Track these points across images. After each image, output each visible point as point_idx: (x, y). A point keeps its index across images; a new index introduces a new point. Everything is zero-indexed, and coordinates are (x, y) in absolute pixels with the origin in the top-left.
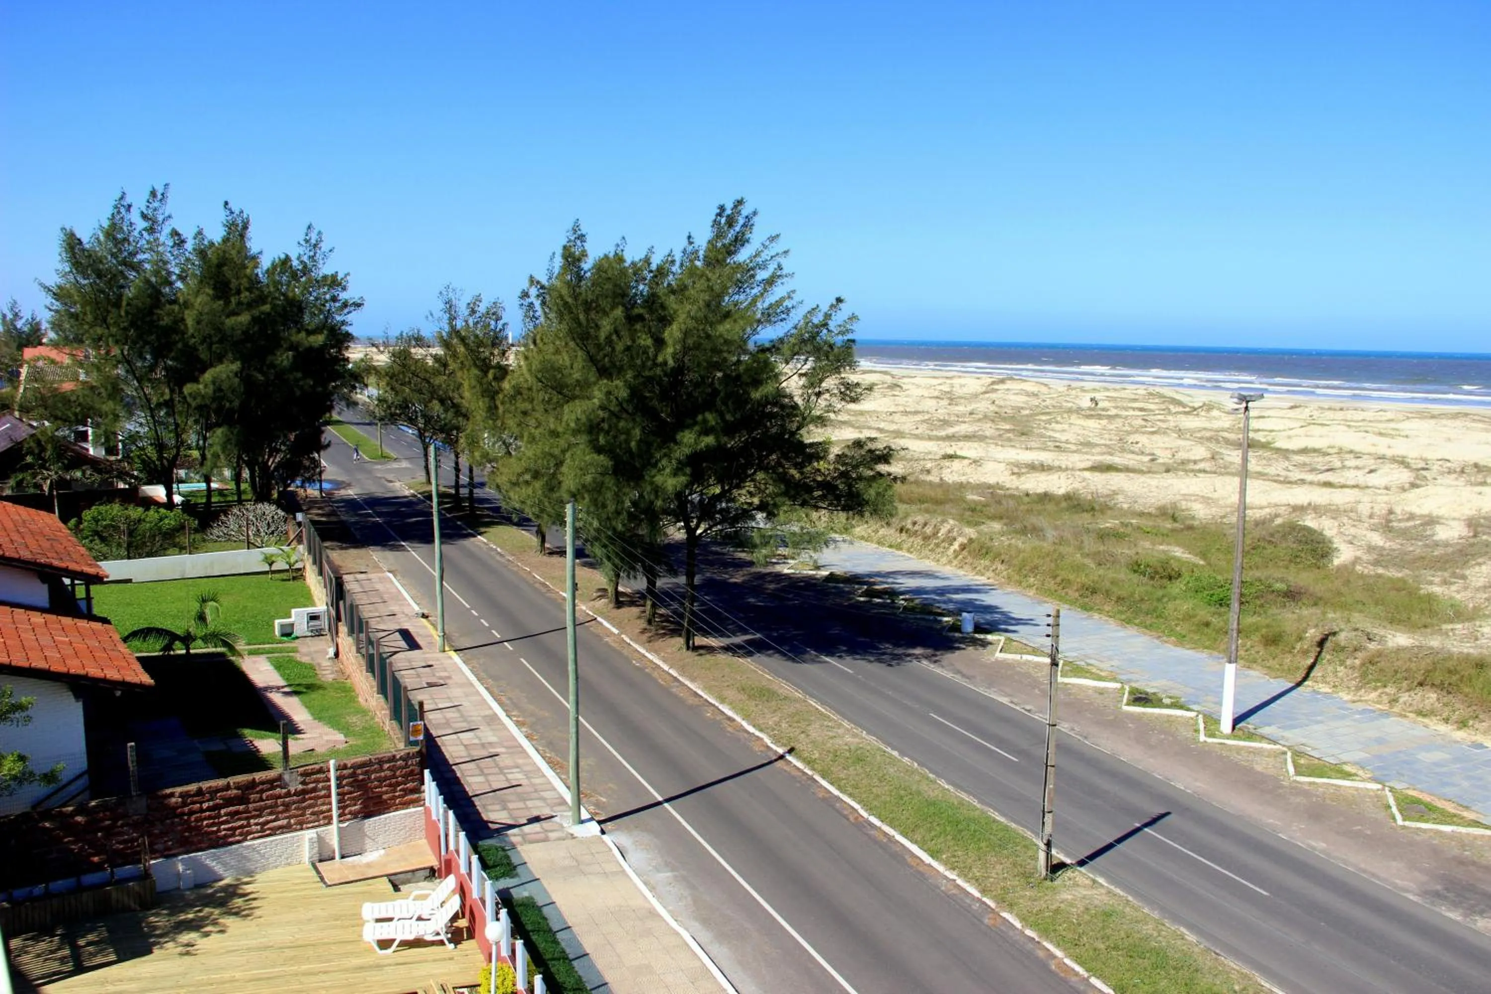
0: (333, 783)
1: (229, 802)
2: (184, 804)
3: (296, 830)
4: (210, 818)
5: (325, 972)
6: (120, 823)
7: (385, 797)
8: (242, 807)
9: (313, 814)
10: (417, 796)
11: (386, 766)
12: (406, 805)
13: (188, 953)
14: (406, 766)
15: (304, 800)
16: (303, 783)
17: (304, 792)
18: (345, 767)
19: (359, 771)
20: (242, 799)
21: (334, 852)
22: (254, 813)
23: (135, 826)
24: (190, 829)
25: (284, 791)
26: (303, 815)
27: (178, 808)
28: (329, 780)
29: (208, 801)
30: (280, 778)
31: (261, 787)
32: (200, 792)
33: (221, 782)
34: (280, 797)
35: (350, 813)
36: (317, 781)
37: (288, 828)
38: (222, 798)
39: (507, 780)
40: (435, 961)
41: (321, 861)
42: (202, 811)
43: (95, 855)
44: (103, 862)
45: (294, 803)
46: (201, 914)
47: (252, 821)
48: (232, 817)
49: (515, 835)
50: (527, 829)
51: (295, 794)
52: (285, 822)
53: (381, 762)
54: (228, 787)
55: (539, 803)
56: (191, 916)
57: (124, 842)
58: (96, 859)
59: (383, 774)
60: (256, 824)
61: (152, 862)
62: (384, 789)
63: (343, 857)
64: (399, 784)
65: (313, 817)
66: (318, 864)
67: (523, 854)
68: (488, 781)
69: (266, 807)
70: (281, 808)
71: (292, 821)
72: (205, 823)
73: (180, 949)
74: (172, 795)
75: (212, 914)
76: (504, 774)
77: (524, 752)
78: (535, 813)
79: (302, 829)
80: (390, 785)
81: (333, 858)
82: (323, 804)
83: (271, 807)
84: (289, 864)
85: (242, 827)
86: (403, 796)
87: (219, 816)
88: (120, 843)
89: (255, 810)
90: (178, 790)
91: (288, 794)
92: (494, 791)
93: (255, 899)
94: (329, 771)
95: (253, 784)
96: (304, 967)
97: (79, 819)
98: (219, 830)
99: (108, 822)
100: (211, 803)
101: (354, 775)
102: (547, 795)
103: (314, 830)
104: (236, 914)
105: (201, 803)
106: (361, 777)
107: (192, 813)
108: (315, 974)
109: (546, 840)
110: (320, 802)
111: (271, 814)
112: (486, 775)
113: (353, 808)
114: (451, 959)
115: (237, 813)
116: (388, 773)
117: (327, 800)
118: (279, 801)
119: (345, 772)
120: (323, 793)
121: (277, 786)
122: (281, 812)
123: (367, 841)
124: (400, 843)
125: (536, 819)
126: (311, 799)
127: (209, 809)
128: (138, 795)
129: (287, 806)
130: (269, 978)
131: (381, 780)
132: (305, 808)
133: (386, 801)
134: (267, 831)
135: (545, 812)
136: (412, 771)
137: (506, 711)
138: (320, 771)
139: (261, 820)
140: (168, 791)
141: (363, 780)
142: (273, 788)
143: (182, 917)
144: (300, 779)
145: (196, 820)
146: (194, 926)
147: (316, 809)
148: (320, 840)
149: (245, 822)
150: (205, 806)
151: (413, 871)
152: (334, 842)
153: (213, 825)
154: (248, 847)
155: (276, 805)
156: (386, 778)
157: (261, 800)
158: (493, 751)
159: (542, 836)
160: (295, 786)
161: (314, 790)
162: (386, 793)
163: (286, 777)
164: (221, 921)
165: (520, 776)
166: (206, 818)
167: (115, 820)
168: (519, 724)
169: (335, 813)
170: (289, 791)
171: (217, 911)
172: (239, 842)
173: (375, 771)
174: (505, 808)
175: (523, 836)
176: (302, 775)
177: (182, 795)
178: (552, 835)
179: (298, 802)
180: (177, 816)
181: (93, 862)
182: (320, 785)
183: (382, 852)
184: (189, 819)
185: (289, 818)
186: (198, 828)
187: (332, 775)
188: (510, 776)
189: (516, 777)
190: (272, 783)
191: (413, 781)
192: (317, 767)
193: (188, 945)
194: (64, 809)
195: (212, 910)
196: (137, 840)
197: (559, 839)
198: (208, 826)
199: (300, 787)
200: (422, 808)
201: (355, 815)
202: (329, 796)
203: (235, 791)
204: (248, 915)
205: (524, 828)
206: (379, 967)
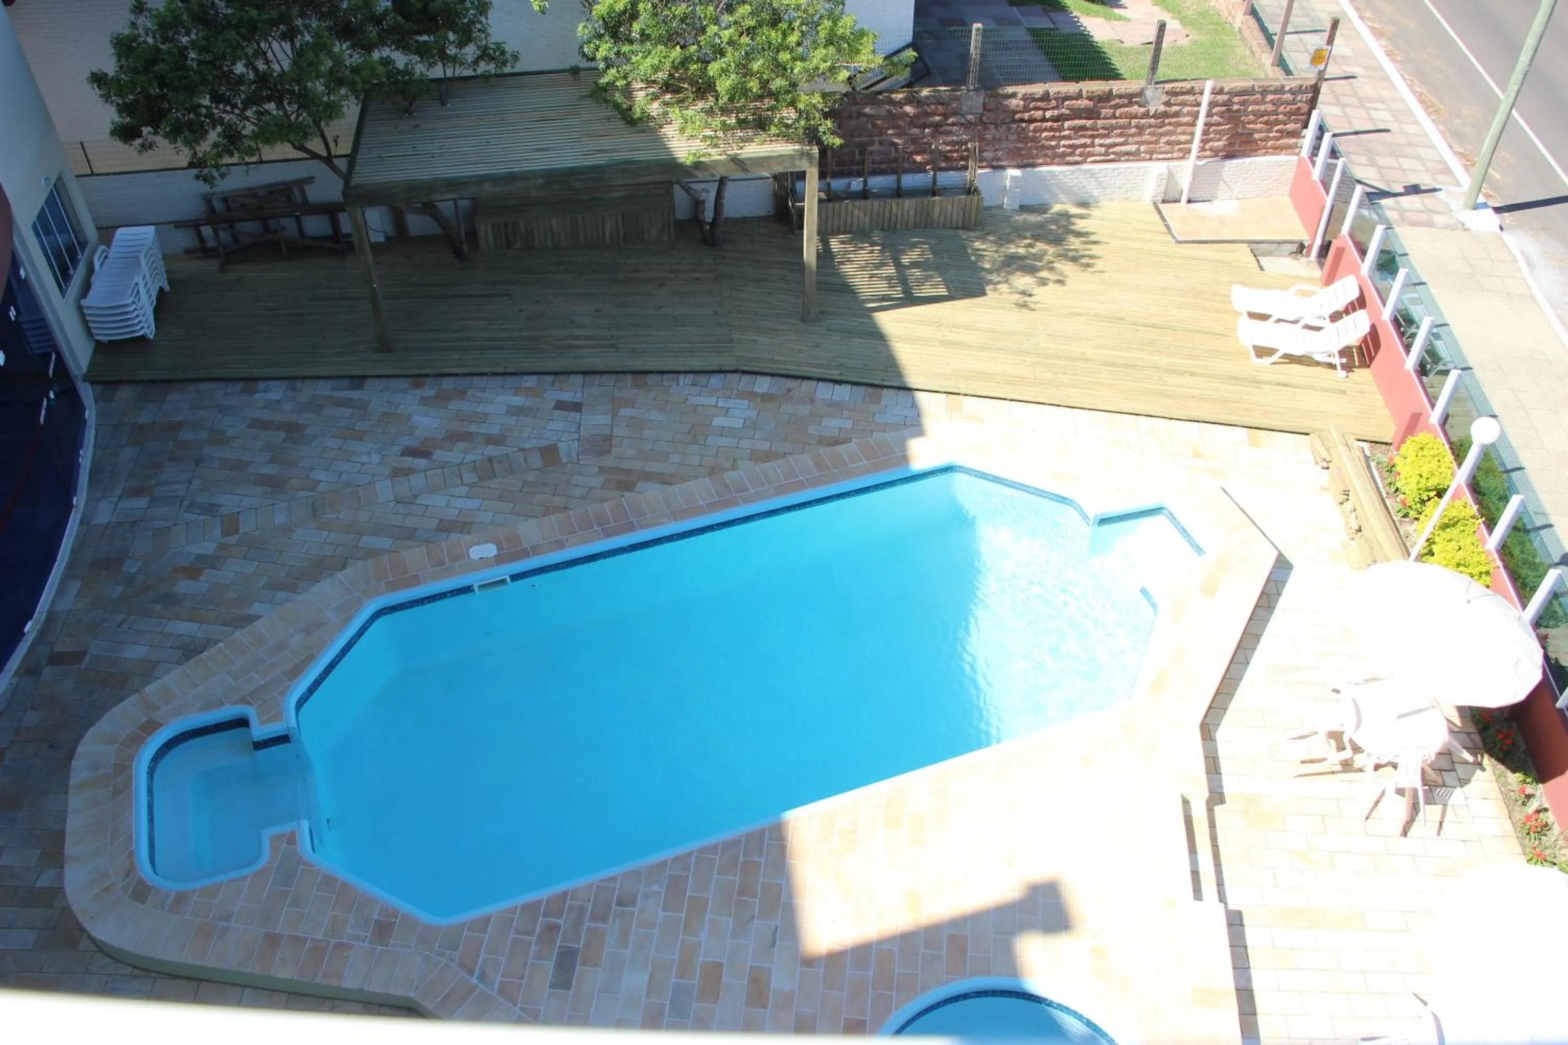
0: (1203, 109)
1: (1076, 114)
2: (1026, 109)
3: (1144, 160)
4: (1051, 129)
5: (1193, 374)
6: (951, 120)
7: (1256, 136)
8: (1089, 123)
9: (1168, 143)
10: (1293, 141)
11: (1270, 97)
12: (1278, 149)
13: (1025, 305)
14: (1293, 102)
15: (1162, 125)
16: (1168, 104)
17: (1165, 115)
18: (1221, 92)
19: (1236, 99)
20: (1092, 114)
21: (1181, 193)
22: (1101, 131)
23: (968, 125)
24: (1026, 139)
25: (1143, 110)
26: (1156, 142)
27: (1017, 112)
28: (1199, 105)
29: (1053, 108)
30: (1140, 94)
31: (1117, 101)
32: (1046, 97)
33: (1070, 88)
34: (1136, 117)
35: (1211, 149)
36: (1184, 104)
37: (1134, 156)
38: (1071, 109)
39: (1371, 119)
40: (1323, 390)
41: (1164, 201)
42: (1044, 120)
43: (918, 153)
44: (927, 163)
45: (1150, 126)
46: (1033, 251)
47: (1097, 141)
48: (1076, 133)
49: (1390, 209)
50: (1405, 201)
51: (1153, 117)
52: (1133, 148)
53: (1264, 92)
54: (1079, 96)
55: (1416, 165)
56: (1022, 251)
57: (953, 143)
58: (918, 158)
59: (1262, 108)
60: (1101, 145)
61: (980, 171)
62: (1259, 126)
63: (1189, 201)
64: (1278, 122)
65: (1168, 148)
66: (1161, 206)
67: (1402, 240)
68: (1346, 115)
69: (1117, 127)
70: (1133, 130)
71: (1143, 148)
72: (1044, 134)
73: (1017, 297)
74: (1014, 95)
75: (1045, 253)
76: (1367, 109)
77: (1387, 79)
78: (1413, 180)
79: (1151, 159)
80: (1266, 123)
81: (1177, 201)
82: (1183, 133)
83: (1121, 127)
84: (1127, 199)
85: (1084, 146)
86: (1278, 139)
87: (1061, 129)
88: (947, 144)
89: (1104, 128)
90: (1022, 90)
91: (1146, 115)
92: (1356, 133)
93: (1095, 243)
94: (1201, 93)
95: (1108, 97)
96: (1164, 360)
97: (908, 109)
98: (1058, 146)
99: (937, 118)
100: (1056, 112)
101: (1225, 104)
102: (1424, 152)
103: (1165, 164)
104: (1074, 260)
105: (1045, 110)
106: (1236, 107)
107: (1032, 121)
108: (1182, 373)
109: (1430, 224)
110: (1180, 129)
111: (1121, 135)
112: (1344, 106)
113: (1216, 144)
114: (1344, 392)
115: (1083, 128)
116: (1270, 107)
117: (1189, 129)
118: (1134, 122)
119: (1219, 97)
120: (1186, 119)
121: (1136, 103)
122: (1133, 135)
123: (1222, 186)
124: (1257, 196)
125: (1414, 190)
126: (1170, 124)
127: (1054, 119)
128: (976, 90)
129: (1141, 128)
130: (1126, 366)
131: (1259, 115)
132: (1162, 135)
133: (1256, 141)
134: (1112, 156)
135: (1425, 181)
136: (1299, 108)
137: (1357, 9)
138: (1191, 92)
139: (1108, 141)
140: (1010, 90)
141: (1238, 111)
142: (1131, 104)
143: (1012, 249)
144: (1165, 98)
145: (1035, 131)
146: (1027, 266)
147: (1173, 138)
148: (1171, 177)
149: (1088, 141)
150: (1048, 114)
151: (1279, 243)
152: (1184, 181)
153: (1052, 138)
154: (1086, 171)
155: (1129, 126)
156: (1266, 113)
157: (1114, 117)
158: (1349, 70)
159: (1424, 217)
160: (1156, 106)
161: (1177, 114)
162: (1260, 131)
163: (1149, 93)
164: (1056, 265)
165: (1387, 116)
166: (1045, 130)
167: (945, 116)
168: (1378, 33)
169: (1195, 146)
170: (1148, 111)
171: (1051, 250)
172: (1077, 163)
173: (1256, 103)
174: (1372, 163)
175: (1402, 211)
176: (1167, 93)
177: (1027, 98)
178: (1439, 219)
179: (1156, 126)
180: (1014, 121)
181: (915, 161)
182: (1186, 109)
183: (1236, 203)
184: (1027, 127)
185: (1140, 143)
186: (1035, 140)
187: (1206, 99)
188: (1374, 114)
189: (1382, 118)
190: (1131, 98)
191: (1295, 122)
192: (1187, 85)
193: (1023, 293)
194: (894, 96)
195: (1046, 247)
196: (966, 143)
197: (1446, 227)
198: (1047, 139)
199: (1162, 108)
200: (1295, 158)
201: (1215, 152)
202: (1193, 124)
203: (1087, 102)
204: (1088, 265)
205: (1400, 198)
206: (1256, 382)
